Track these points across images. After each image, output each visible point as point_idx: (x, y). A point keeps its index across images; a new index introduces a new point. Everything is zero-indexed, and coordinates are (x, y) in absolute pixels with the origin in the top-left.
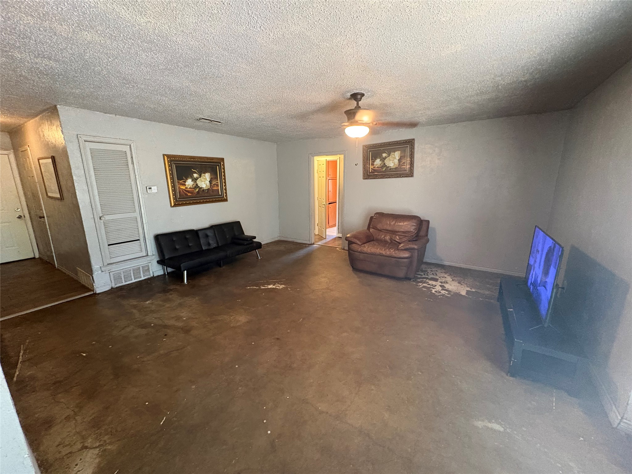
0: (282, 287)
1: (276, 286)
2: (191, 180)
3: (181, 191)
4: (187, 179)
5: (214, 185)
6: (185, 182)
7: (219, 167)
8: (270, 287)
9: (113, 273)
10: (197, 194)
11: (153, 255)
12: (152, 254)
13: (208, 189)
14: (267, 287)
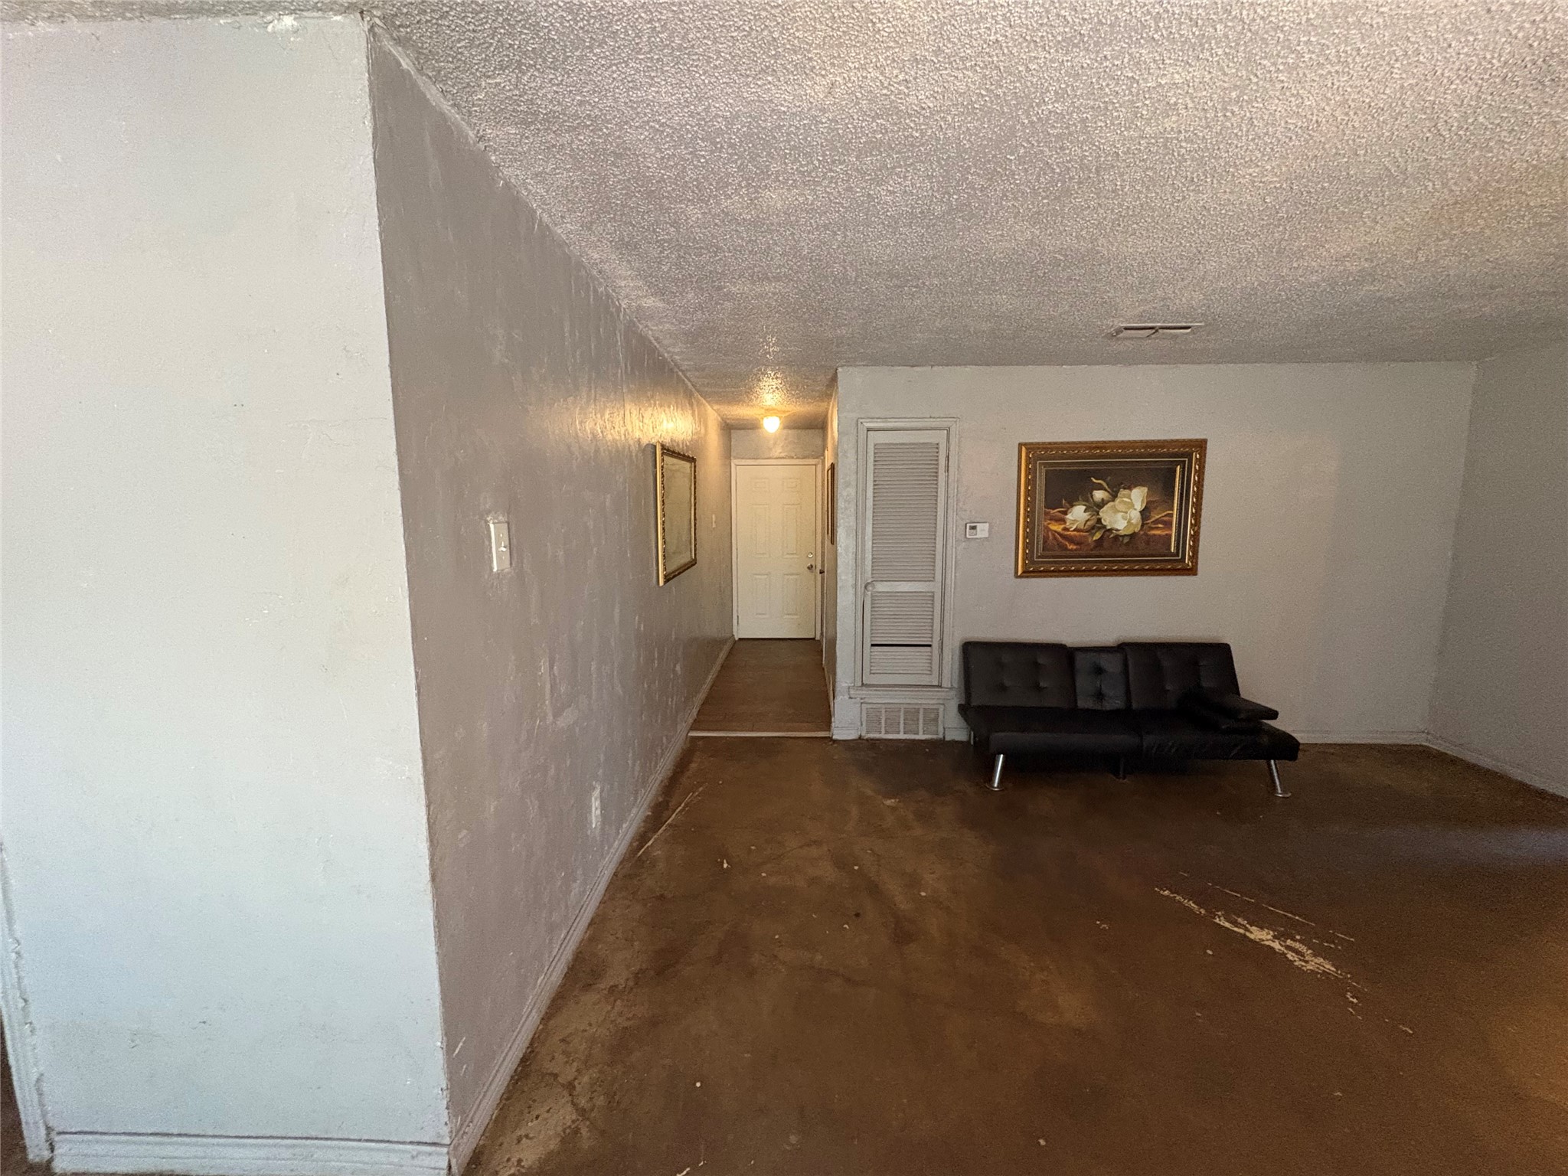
0: (1315, 963)
1: (1288, 948)
2: (1084, 507)
3: (1051, 538)
4: (1072, 506)
5: (1157, 522)
6: (1065, 513)
7: (1183, 468)
8: (1257, 934)
9: (869, 706)
10: (1095, 547)
11: (951, 688)
12: (949, 686)
13: (1133, 536)
14: (1241, 931)
